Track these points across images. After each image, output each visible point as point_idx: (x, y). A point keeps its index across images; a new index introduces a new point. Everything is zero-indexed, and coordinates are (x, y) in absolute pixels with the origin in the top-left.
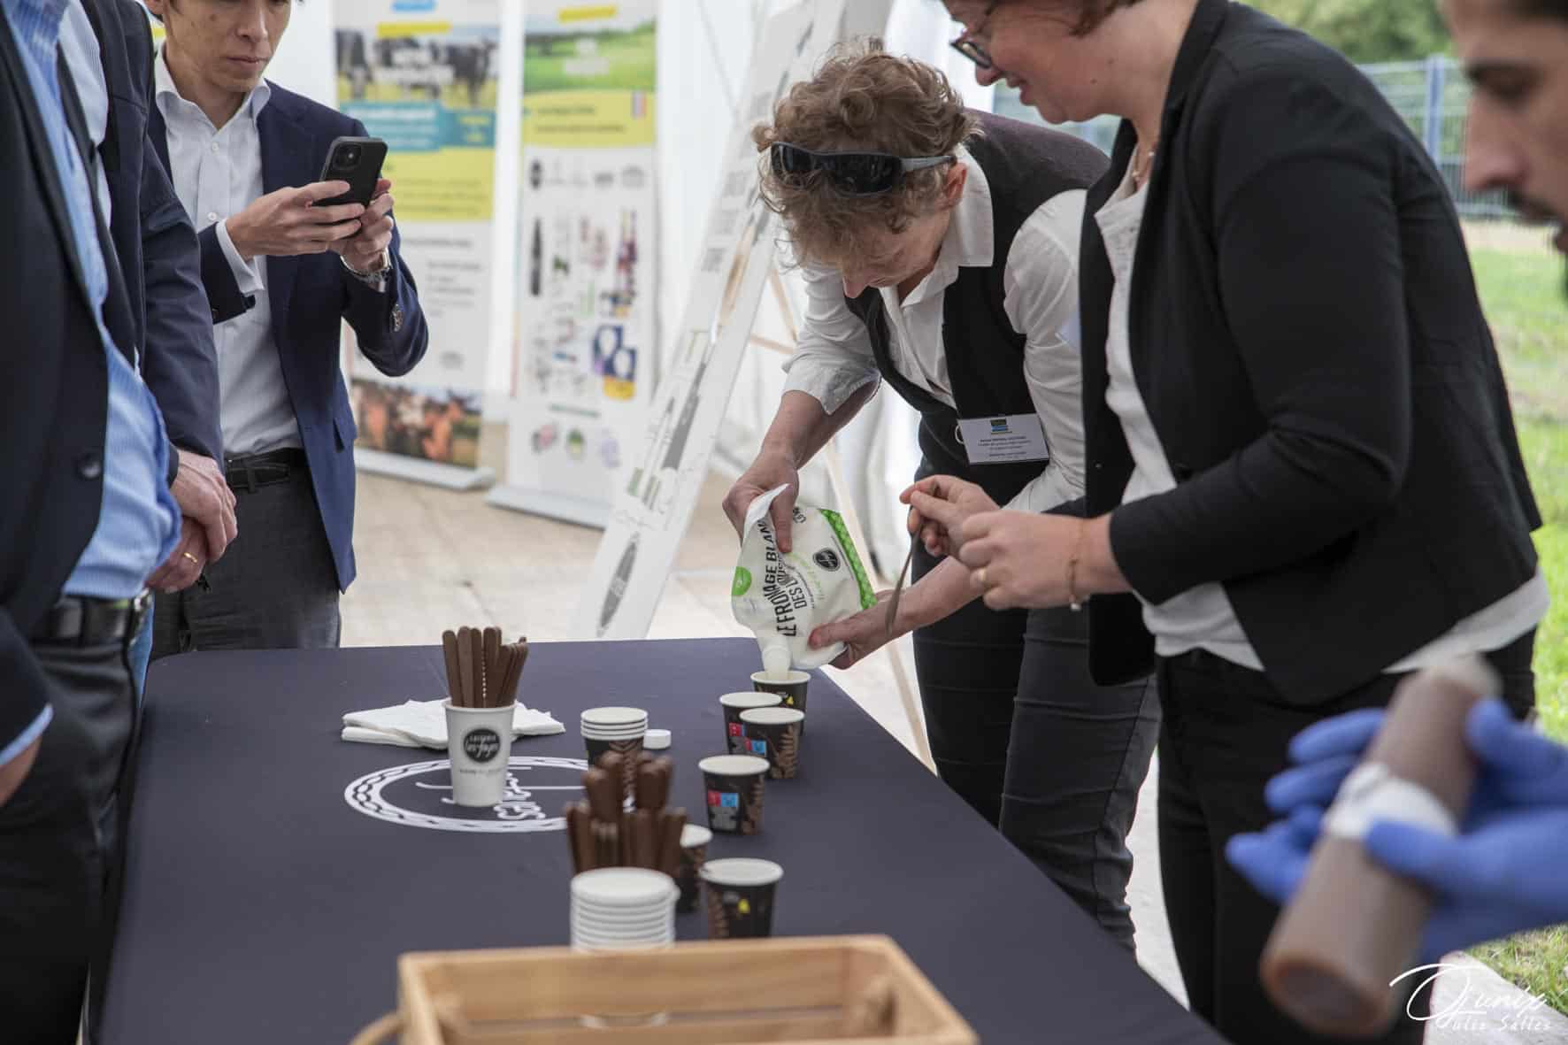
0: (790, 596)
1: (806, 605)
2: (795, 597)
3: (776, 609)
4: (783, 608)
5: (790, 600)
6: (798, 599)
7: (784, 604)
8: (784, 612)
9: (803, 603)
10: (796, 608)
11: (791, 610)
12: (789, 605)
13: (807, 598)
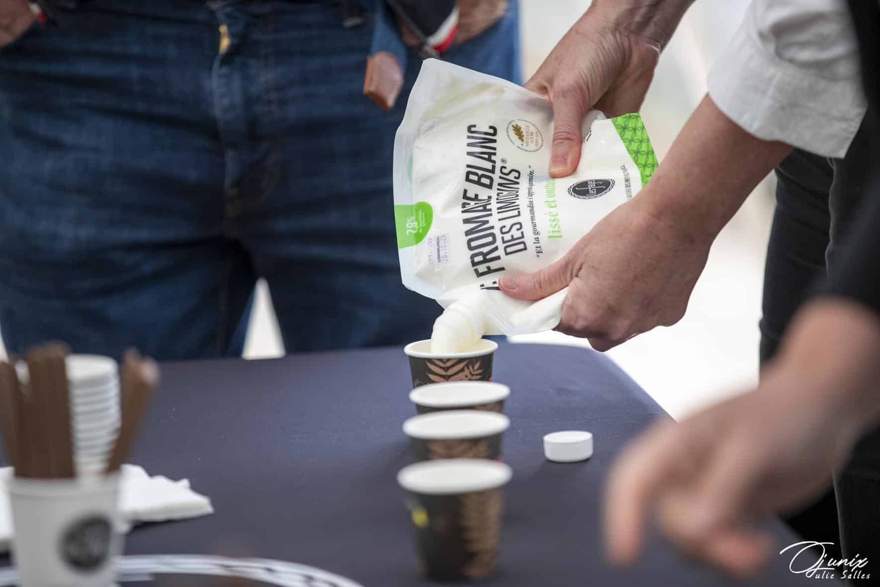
0: (499, 236)
1: (525, 249)
2: (507, 237)
3: (473, 257)
4: (485, 255)
5: (499, 243)
6: (513, 239)
7: (485, 250)
8: (485, 261)
9: (522, 246)
10: (507, 254)
11: (498, 258)
12: (496, 249)
13: (529, 239)
